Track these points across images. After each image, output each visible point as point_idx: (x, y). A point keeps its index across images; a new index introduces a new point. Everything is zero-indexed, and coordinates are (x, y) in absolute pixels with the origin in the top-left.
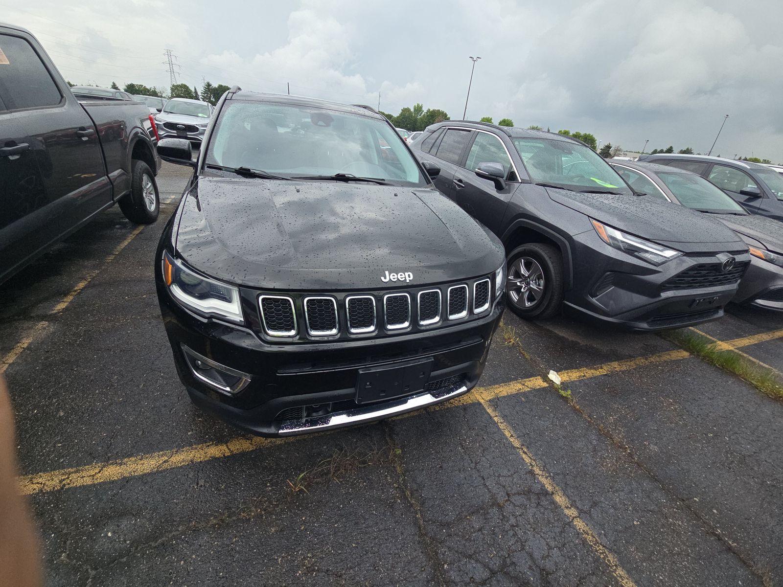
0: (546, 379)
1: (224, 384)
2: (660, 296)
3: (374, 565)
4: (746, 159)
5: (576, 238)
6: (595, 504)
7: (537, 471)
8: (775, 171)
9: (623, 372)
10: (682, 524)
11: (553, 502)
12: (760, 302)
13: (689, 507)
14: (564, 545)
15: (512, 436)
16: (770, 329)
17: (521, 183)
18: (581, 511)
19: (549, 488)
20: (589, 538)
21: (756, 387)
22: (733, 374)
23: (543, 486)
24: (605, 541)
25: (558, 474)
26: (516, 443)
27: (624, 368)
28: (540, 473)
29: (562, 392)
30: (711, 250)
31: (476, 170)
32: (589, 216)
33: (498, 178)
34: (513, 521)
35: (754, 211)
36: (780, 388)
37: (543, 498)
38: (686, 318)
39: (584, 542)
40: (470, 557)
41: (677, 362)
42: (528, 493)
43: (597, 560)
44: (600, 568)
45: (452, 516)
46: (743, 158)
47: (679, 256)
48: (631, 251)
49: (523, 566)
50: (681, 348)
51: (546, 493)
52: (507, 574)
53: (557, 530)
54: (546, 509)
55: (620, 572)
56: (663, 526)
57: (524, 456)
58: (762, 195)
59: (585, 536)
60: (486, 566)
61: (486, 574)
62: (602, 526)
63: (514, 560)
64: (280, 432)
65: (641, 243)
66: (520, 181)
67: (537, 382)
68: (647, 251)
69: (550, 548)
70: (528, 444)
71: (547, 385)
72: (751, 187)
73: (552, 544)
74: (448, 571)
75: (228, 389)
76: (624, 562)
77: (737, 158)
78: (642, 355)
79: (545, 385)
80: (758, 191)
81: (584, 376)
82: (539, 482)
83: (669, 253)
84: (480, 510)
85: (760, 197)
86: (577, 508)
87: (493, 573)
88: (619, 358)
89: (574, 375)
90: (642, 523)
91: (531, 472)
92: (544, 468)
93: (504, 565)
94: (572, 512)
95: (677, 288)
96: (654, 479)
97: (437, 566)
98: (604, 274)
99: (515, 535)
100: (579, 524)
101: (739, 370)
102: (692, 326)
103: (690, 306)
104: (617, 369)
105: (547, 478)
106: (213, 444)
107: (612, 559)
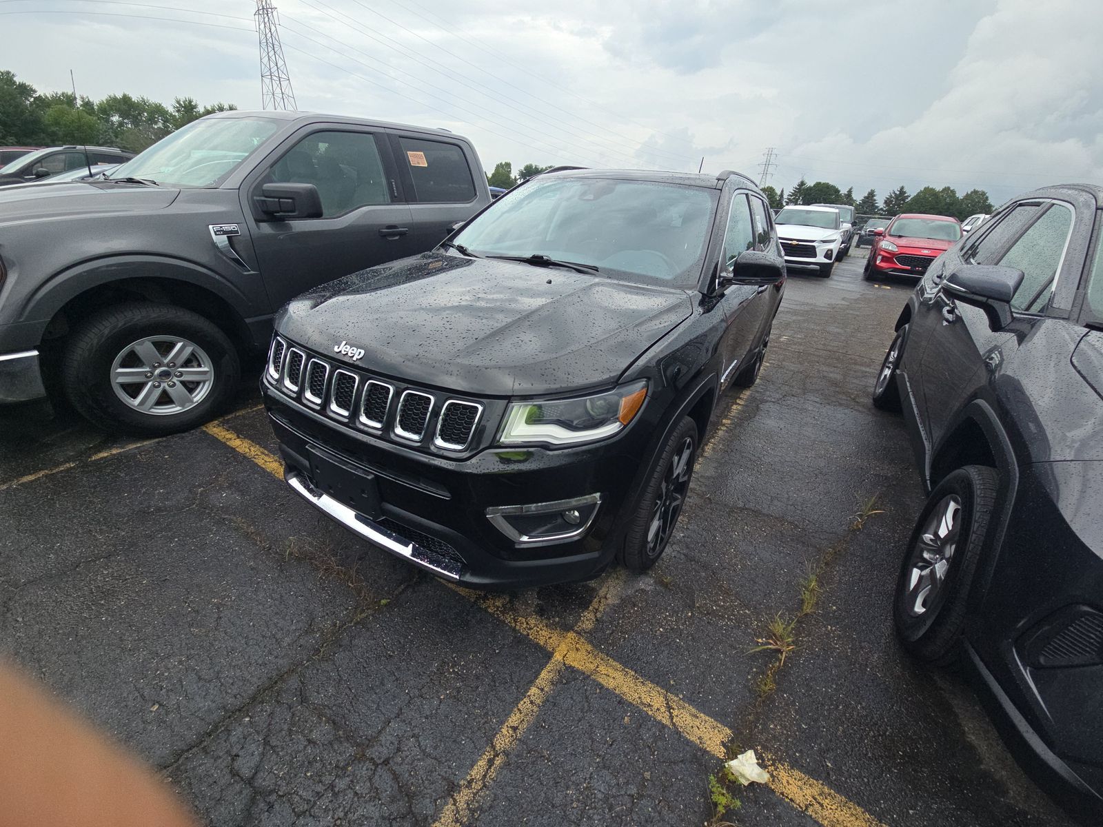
7: (463, 797)
15: (515, 728)
23: (436, 818)
26: (503, 740)
40: (267, 743)
42: (406, 793)
52: (254, 801)
57: (482, 763)
60: (257, 769)
61: (246, 773)
71: (718, 755)
74: (241, 724)
79: (717, 752)
82: (439, 809)
84: (342, 730)
92: (477, 810)
93: (265, 793)
97: (245, 710)
105: (457, 820)
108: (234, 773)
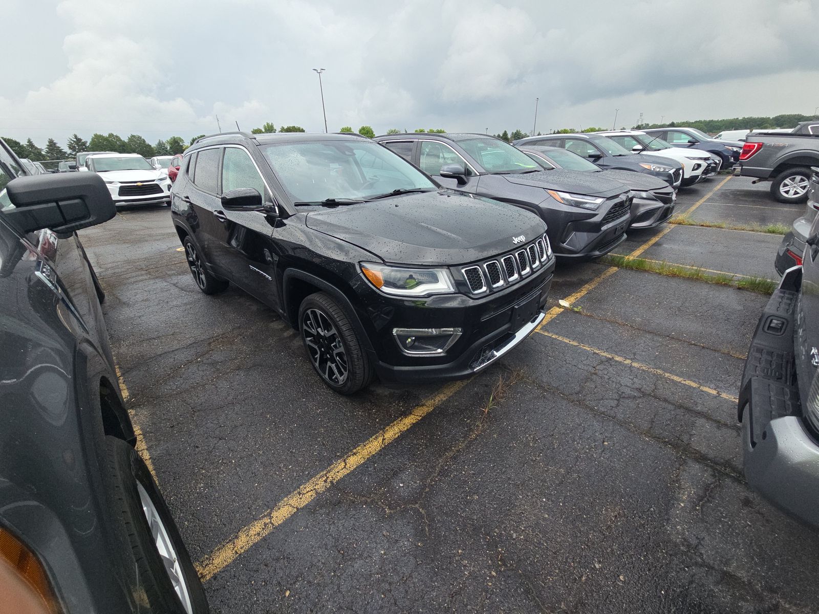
0: (559, 306)
1: (435, 349)
2: (601, 230)
3: (563, 423)
4: (582, 132)
5: (541, 205)
6: (635, 354)
7: (597, 352)
8: (602, 136)
9: (595, 288)
10: (676, 345)
11: (617, 361)
12: (634, 225)
13: (673, 338)
14: (637, 376)
15: (570, 341)
16: (645, 242)
17: (480, 175)
18: (631, 359)
19: (610, 356)
20: (644, 368)
21: (660, 274)
22: (645, 271)
23: (606, 357)
24: (651, 366)
25: (608, 349)
26: (575, 344)
27: (593, 287)
28: (599, 352)
29: (576, 309)
30: (617, 194)
31: (441, 172)
32: (544, 188)
33: (460, 175)
34: (606, 377)
35: (604, 167)
36: (673, 269)
37: (610, 362)
38: (612, 243)
39: (643, 370)
40: (602, 399)
41: (615, 274)
42: (602, 362)
43: (654, 375)
44: (659, 377)
45: (578, 389)
46: (556, 131)
47: (605, 201)
48: (578, 204)
49: (628, 391)
50: (611, 266)
51: (610, 359)
52: (624, 397)
53: (629, 371)
54: (616, 365)
55: (667, 375)
56: (669, 350)
57: (585, 348)
58: (602, 155)
59: (642, 368)
60: (612, 399)
61: (616, 402)
62: (645, 361)
63: (622, 391)
64: (475, 370)
65: (582, 198)
66: (478, 174)
67: (556, 311)
68: (586, 203)
69: (632, 380)
70: (581, 341)
71: (563, 310)
72: (592, 151)
73: (631, 377)
74: (598, 409)
75: (440, 350)
76: (665, 370)
77: (552, 132)
78: (597, 276)
79: (562, 310)
80: (598, 153)
81: (577, 298)
82: (602, 356)
83: (599, 201)
84: (587, 379)
85: (601, 157)
86: (629, 359)
87: (618, 400)
88: (586, 282)
89: (572, 299)
90: (660, 352)
91: (594, 353)
92: (599, 349)
93: (620, 395)
94: (628, 362)
95: (608, 222)
96: (649, 332)
97: (592, 409)
98: (567, 225)
99: (613, 382)
100: (635, 365)
101: (647, 268)
102: (609, 252)
103: (615, 233)
104: (590, 288)
105: (604, 352)
106: (402, 418)
107: (659, 371)
108: (618, 405)
